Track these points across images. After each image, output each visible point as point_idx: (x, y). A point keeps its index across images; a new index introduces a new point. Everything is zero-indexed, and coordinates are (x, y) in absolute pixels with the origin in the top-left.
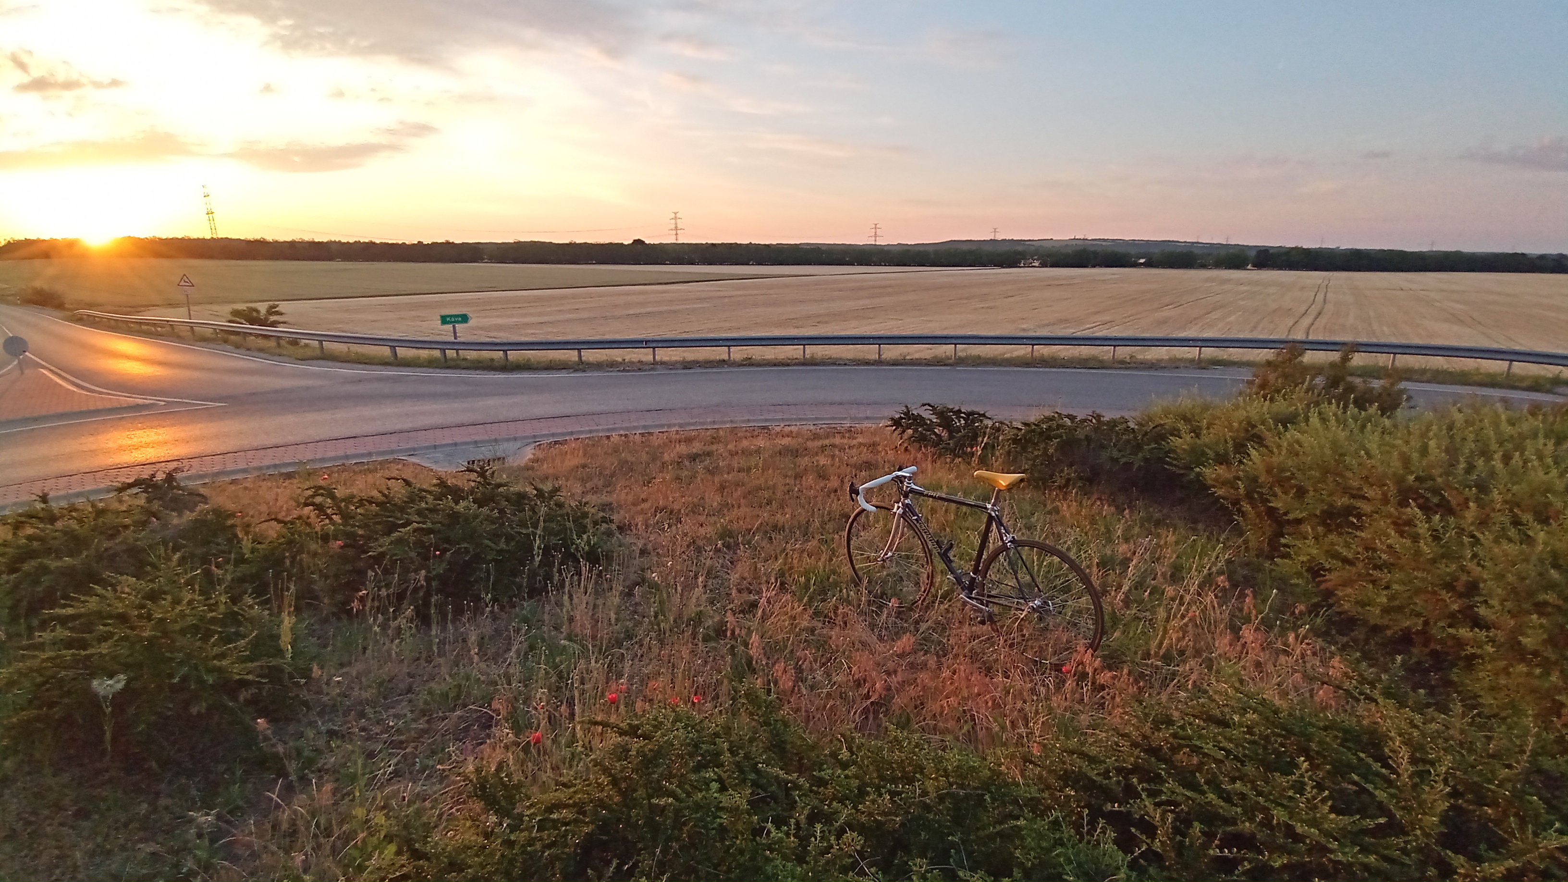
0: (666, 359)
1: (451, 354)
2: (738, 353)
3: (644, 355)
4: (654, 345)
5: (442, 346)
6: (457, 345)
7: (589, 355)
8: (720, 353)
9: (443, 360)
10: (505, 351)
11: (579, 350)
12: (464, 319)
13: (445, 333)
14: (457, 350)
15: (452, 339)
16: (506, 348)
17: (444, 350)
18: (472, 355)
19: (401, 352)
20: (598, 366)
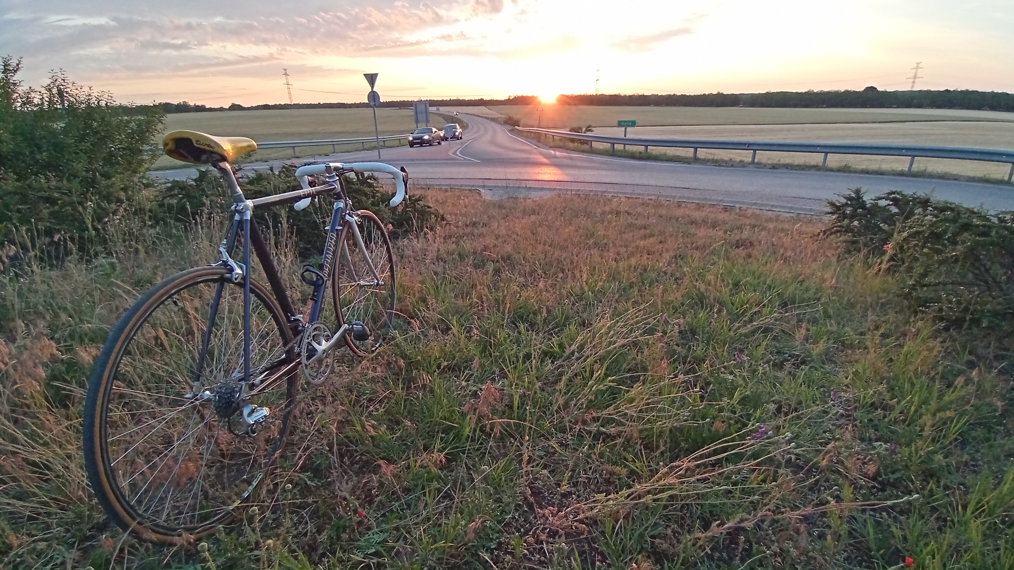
0: (764, 161)
1: (619, 147)
2: (834, 160)
3: (746, 156)
4: (755, 148)
5: (613, 141)
6: (625, 141)
7: (702, 153)
8: (816, 158)
9: (612, 150)
10: (646, 146)
11: (696, 149)
12: (633, 124)
13: (619, 132)
14: (625, 144)
15: (622, 136)
16: (647, 144)
17: (614, 144)
18: (630, 148)
19: (595, 145)
20: (704, 162)
